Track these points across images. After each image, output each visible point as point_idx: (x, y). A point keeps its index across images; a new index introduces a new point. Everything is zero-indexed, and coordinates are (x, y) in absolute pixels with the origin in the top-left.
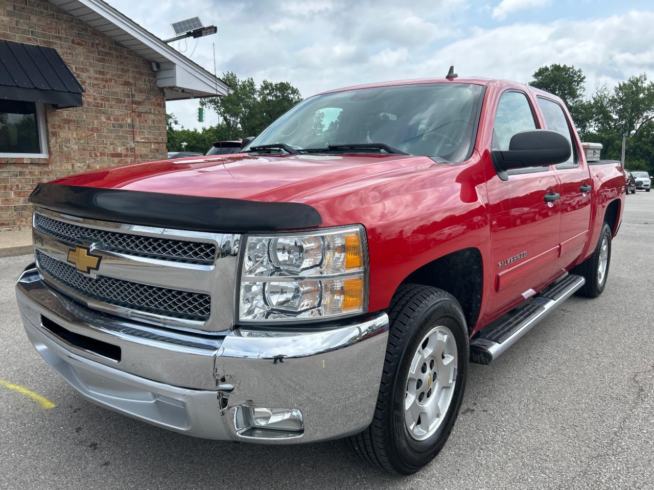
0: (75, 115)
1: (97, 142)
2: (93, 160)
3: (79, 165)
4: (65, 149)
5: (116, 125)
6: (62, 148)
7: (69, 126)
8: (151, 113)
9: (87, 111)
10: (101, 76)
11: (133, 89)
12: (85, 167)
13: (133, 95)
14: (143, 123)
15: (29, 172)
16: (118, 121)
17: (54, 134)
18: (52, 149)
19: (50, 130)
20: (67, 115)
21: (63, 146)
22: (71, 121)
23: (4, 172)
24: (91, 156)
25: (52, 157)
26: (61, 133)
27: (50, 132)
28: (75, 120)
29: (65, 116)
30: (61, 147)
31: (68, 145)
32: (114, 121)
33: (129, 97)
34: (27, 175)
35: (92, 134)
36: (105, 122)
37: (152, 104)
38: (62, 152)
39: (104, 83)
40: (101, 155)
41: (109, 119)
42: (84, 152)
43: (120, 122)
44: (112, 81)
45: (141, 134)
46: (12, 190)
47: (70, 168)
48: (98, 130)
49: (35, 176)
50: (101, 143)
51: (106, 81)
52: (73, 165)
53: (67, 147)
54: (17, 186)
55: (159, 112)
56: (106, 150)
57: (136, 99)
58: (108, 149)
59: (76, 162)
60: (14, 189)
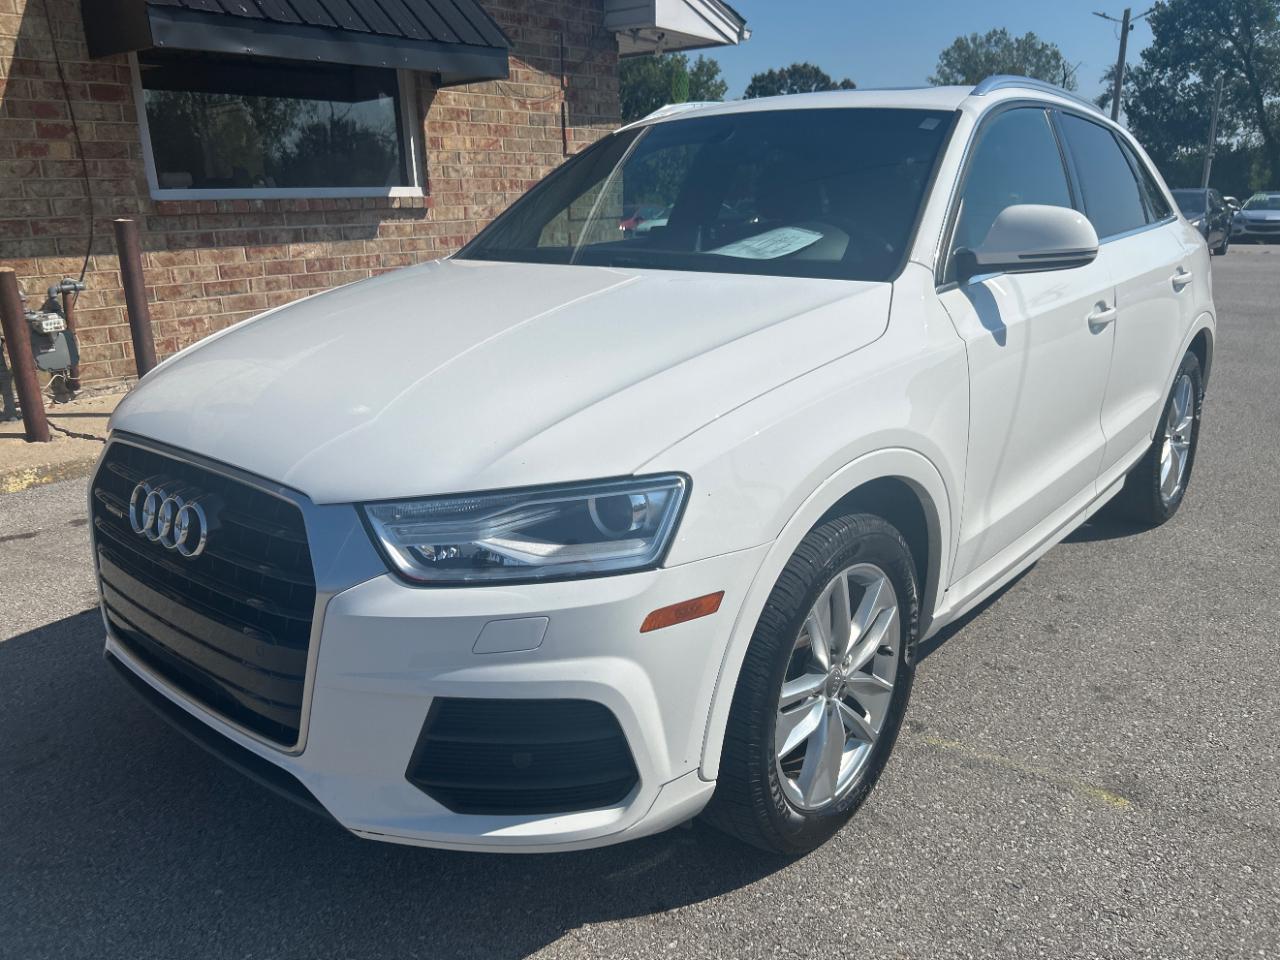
0: (468, 99)
1: (505, 158)
2: (499, 198)
3: (476, 208)
4: (453, 175)
5: (536, 118)
6: (448, 173)
7: (458, 125)
8: (593, 88)
9: (488, 91)
10: (511, 10)
11: (564, 35)
12: (486, 213)
13: (563, 51)
14: (581, 111)
15: (396, 227)
16: (538, 109)
17: (436, 143)
18: (432, 178)
19: (428, 134)
20: (455, 100)
21: (450, 169)
22: (463, 112)
23: (356, 227)
24: (495, 189)
25: (432, 193)
26: (444, 140)
27: (427, 139)
28: (468, 110)
29: (453, 103)
30: (445, 170)
31: (458, 166)
32: (533, 109)
33: (557, 56)
34: (393, 233)
35: (497, 141)
36: (517, 114)
37: (597, 69)
38: (448, 183)
39: (516, 24)
40: (511, 187)
41: (523, 105)
42: (484, 180)
43: (542, 113)
44: (528, 20)
45: (577, 137)
46: (368, 266)
47: (462, 215)
48: (505, 130)
49: (404, 234)
50: (511, 159)
51: (519, 21)
52: (465, 209)
53: (457, 171)
54: (378, 257)
55: (608, 86)
56: (520, 174)
57: (570, 60)
58: (522, 171)
59: (470, 202)
60: (372, 264)
